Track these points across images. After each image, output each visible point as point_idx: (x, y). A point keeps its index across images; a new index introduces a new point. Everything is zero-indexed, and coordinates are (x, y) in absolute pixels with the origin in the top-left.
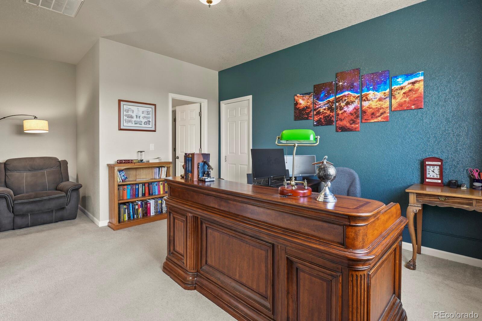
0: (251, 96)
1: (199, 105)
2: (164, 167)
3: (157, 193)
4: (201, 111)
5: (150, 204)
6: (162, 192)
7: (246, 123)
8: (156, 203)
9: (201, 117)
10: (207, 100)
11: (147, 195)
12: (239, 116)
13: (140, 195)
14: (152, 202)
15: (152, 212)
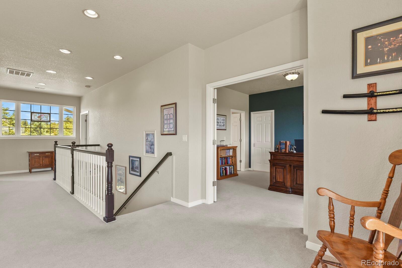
0: (274, 110)
1: (239, 114)
2: (231, 149)
3: (229, 163)
4: (240, 118)
5: (227, 168)
6: (231, 163)
7: (269, 125)
8: (230, 168)
9: (240, 121)
10: (245, 112)
11: (226, 164)
12: (264, 121)
13: (224, 164)
14: (228, 167)
15: (228, 173)
